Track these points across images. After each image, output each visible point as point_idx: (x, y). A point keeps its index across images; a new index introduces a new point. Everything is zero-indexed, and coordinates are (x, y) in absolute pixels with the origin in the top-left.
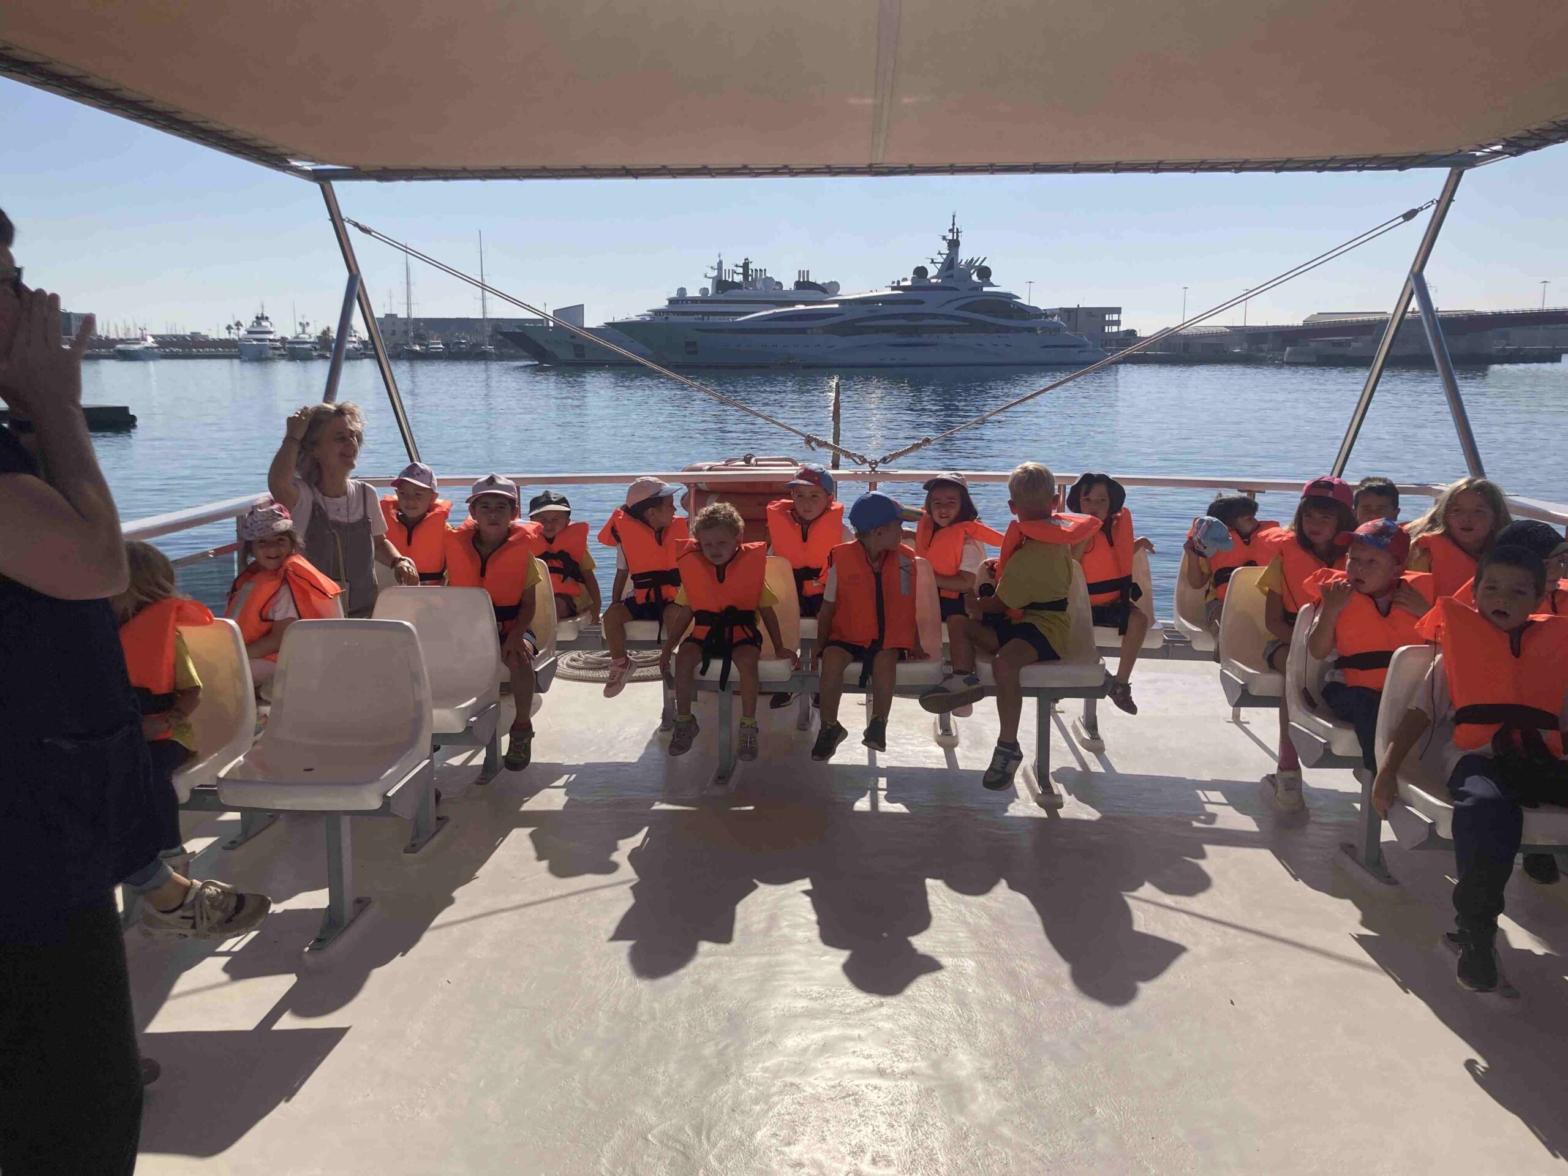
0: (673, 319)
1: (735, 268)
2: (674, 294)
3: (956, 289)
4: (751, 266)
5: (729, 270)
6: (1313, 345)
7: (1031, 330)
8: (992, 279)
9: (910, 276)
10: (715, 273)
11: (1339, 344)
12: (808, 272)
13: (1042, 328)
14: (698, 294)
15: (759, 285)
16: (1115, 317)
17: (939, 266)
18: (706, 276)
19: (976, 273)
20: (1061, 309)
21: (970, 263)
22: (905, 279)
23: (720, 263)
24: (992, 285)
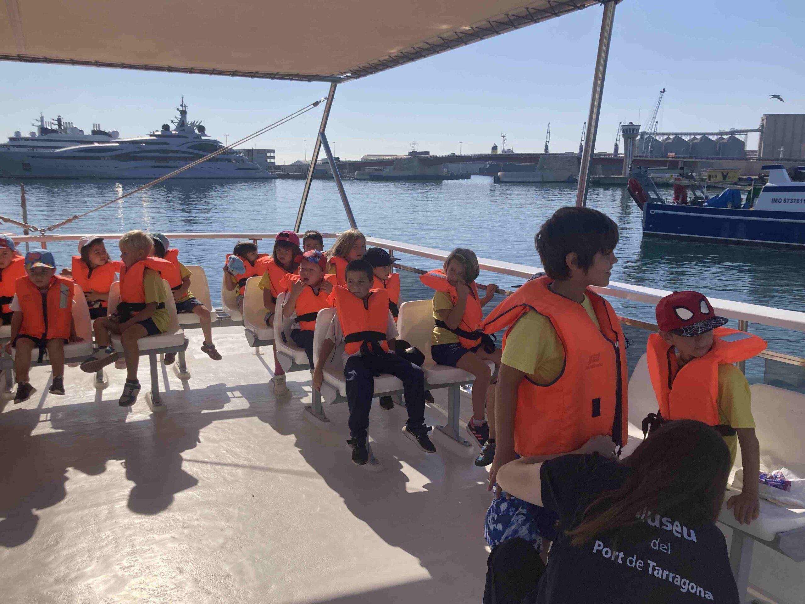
0: (12, 150)
1: (52, 121)
2: (13, 135)
3: (186, 137)
4: (62, 120)
5: (48, 122)
6: (367, 170)
7: (229, 160)
8: (206, 132)
9: (160, 129)
10: (39, 124)
11: (377, 170)
12: (99, 125)
13: (235, 160)
14: (28, 136)
15: (68, 132)
16: (272, 155)
17: (176, 124)
18: (33, 125)
19: (197, 129)
20: (244, 150)
21: (193, 124)
22: (157, 131)
23: (42, 119)
24: (206, 136)
